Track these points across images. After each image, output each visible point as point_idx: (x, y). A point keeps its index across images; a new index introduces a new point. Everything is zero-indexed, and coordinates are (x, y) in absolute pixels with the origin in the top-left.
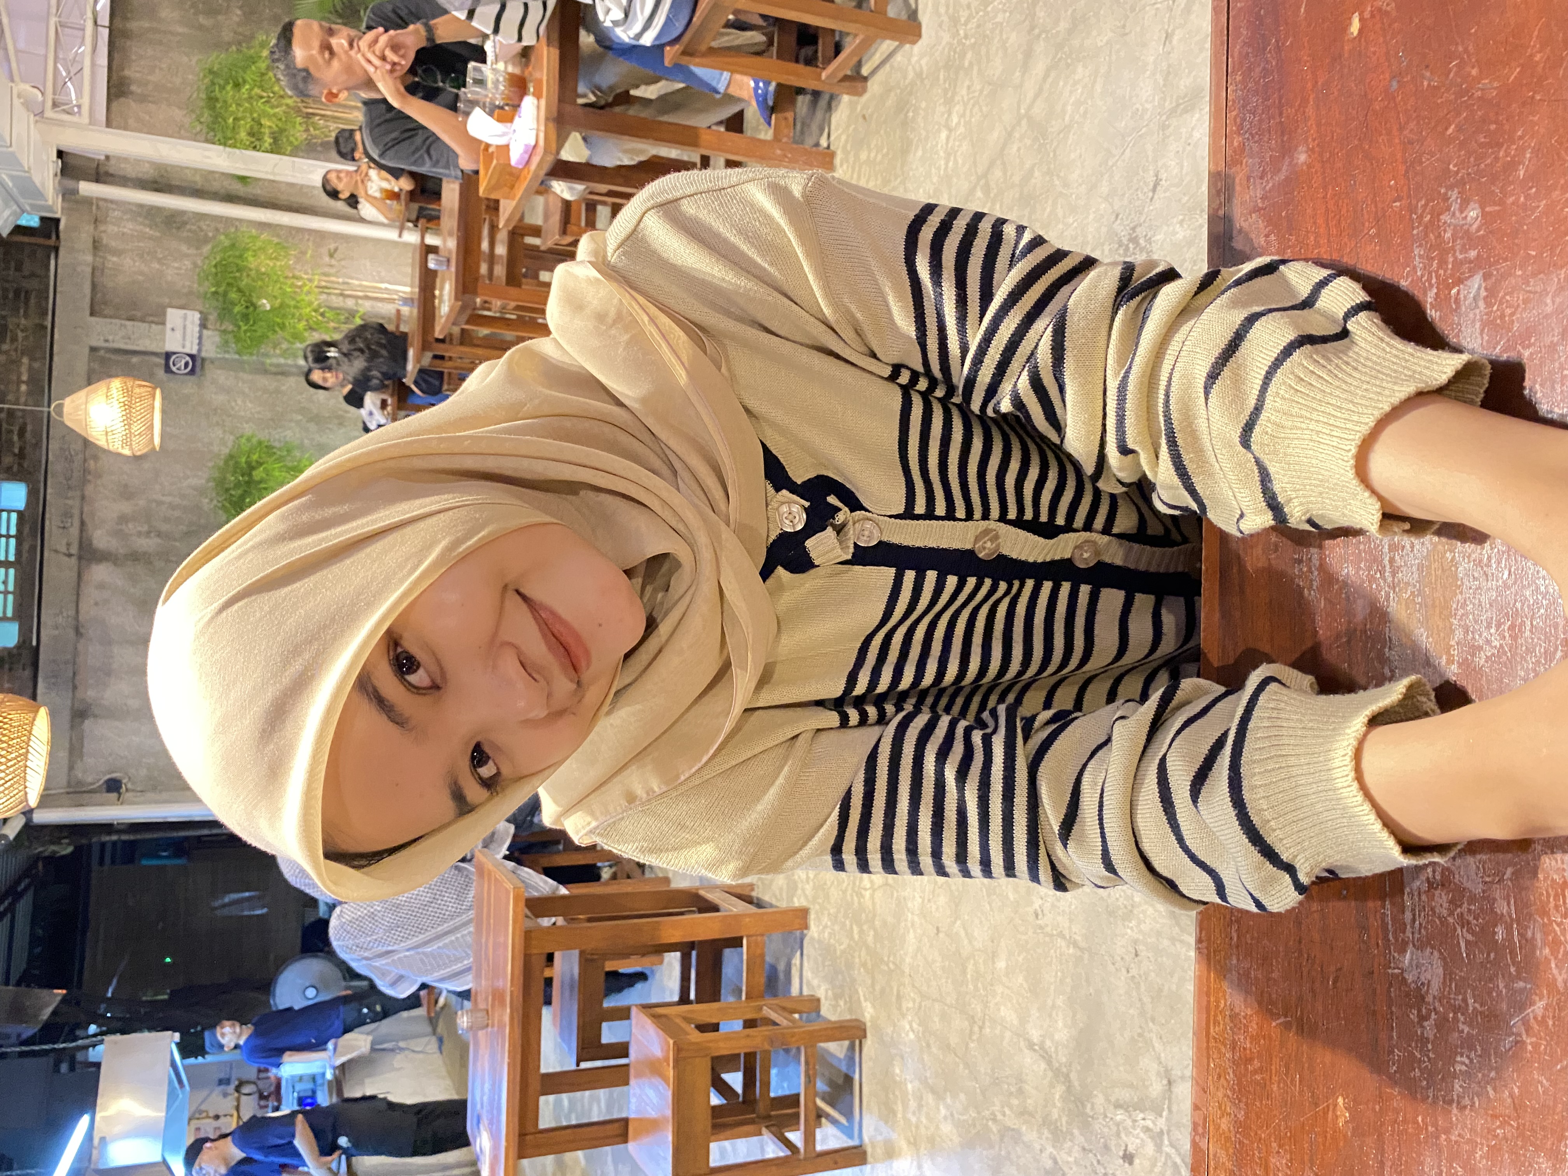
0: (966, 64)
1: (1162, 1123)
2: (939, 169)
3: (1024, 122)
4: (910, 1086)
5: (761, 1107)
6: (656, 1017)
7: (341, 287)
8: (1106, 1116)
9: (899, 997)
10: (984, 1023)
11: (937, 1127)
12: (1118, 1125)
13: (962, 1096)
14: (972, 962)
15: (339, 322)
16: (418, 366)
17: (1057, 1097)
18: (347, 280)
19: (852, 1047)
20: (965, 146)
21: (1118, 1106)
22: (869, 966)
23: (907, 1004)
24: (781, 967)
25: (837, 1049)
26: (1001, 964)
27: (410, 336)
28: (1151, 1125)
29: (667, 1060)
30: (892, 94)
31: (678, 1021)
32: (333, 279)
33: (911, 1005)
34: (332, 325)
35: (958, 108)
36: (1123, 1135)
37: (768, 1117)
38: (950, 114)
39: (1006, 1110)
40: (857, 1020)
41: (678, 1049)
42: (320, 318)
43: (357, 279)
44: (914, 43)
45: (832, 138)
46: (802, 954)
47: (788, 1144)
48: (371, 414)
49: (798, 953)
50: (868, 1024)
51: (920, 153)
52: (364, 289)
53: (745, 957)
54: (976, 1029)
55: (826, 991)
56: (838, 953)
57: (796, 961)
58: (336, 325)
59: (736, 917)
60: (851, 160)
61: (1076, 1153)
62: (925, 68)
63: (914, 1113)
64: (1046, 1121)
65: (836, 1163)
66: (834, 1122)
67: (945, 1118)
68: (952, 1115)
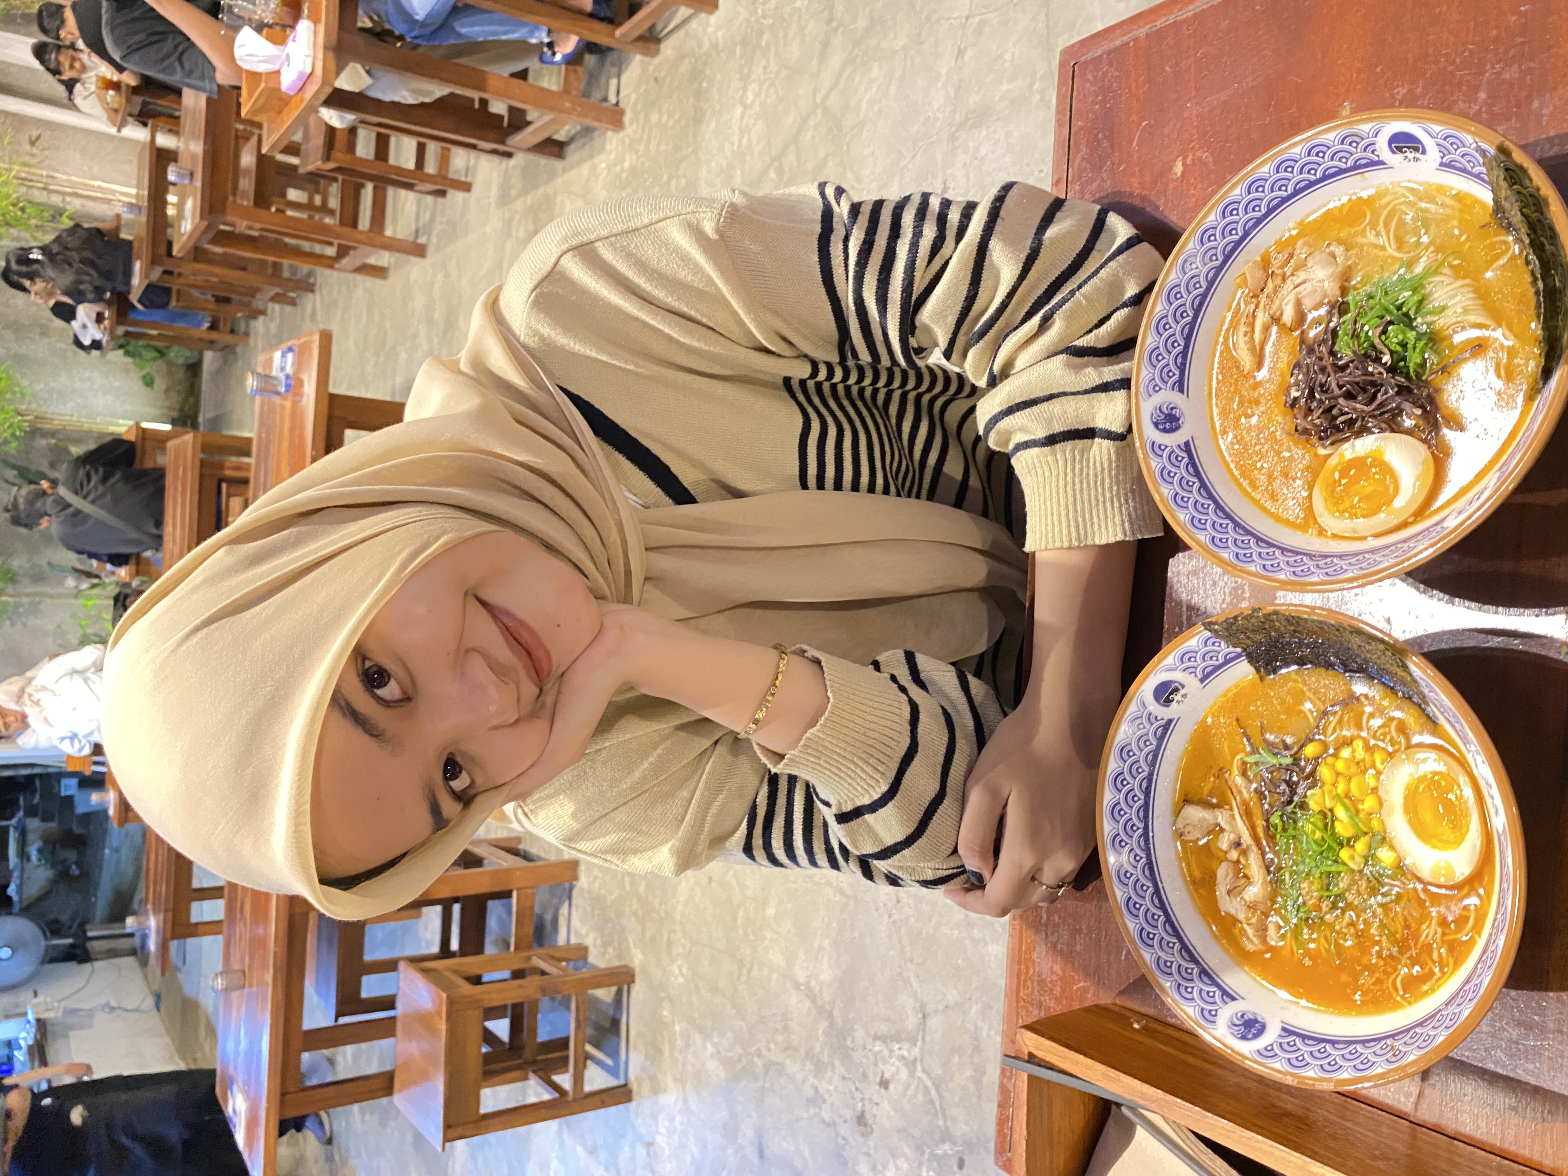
0: (764, 43)
1: (916, 1051)
2: (732, 144)
3: (819, 112)
4: (677, 1028)
5: (528, 1053)
6: (425, 971)
7: (44, 180)
8: (865, 1048)
9: (669, 944)
10: (752, 966)
11: (704, 1064)
12: (876, 1055)
13: (729, 1034)
14: (743, 909)
15: (42, 219)
16: (146, 282)
17: (820, 1032)
18: (51, 173)
19: (619, 993)
20: (760, 125)
21: (876, 1038)
22: (640, 914)
23: (677, 950)
24: (548, 917)
25: (606, 994)
26: (771, 911)
27: (136, 245)
28: (906, 1054)
29: (439, 1013)
30: (687, 61)
31: (448, 974)
32: (33, 170)
33: (681, 951)
34: (33, 222)
35: (753, 87)
36: (880, 1065)
37: (535, 1062)
38: (745, 90)
39: (772, 1046)
40: (625, 966)
41: (451, 1002)
42: (19, 213)
43: (65, 173)
44: (711, 12)
45: (621, 95)
46: (570, 905)
47: (555, 1087)
48: (84, 327)
49: (566, 904)
50: (637, 970)
51: (713, 125)
52: (73, 185)
53: (514, 909)
54: (745, 971)
55: (595, 939)
56: (609, 902)
57: (564, 910)
58: (39, 223)
59: (507, 872)
60: (642, 121)
61: (836, 1080)
62: (721, 41)
63: (681, 1053)
64: (809, 1055)
65: (603, 1102)
66: (599, 1063)
67: (712, 1055)
68: (719, 1052)
